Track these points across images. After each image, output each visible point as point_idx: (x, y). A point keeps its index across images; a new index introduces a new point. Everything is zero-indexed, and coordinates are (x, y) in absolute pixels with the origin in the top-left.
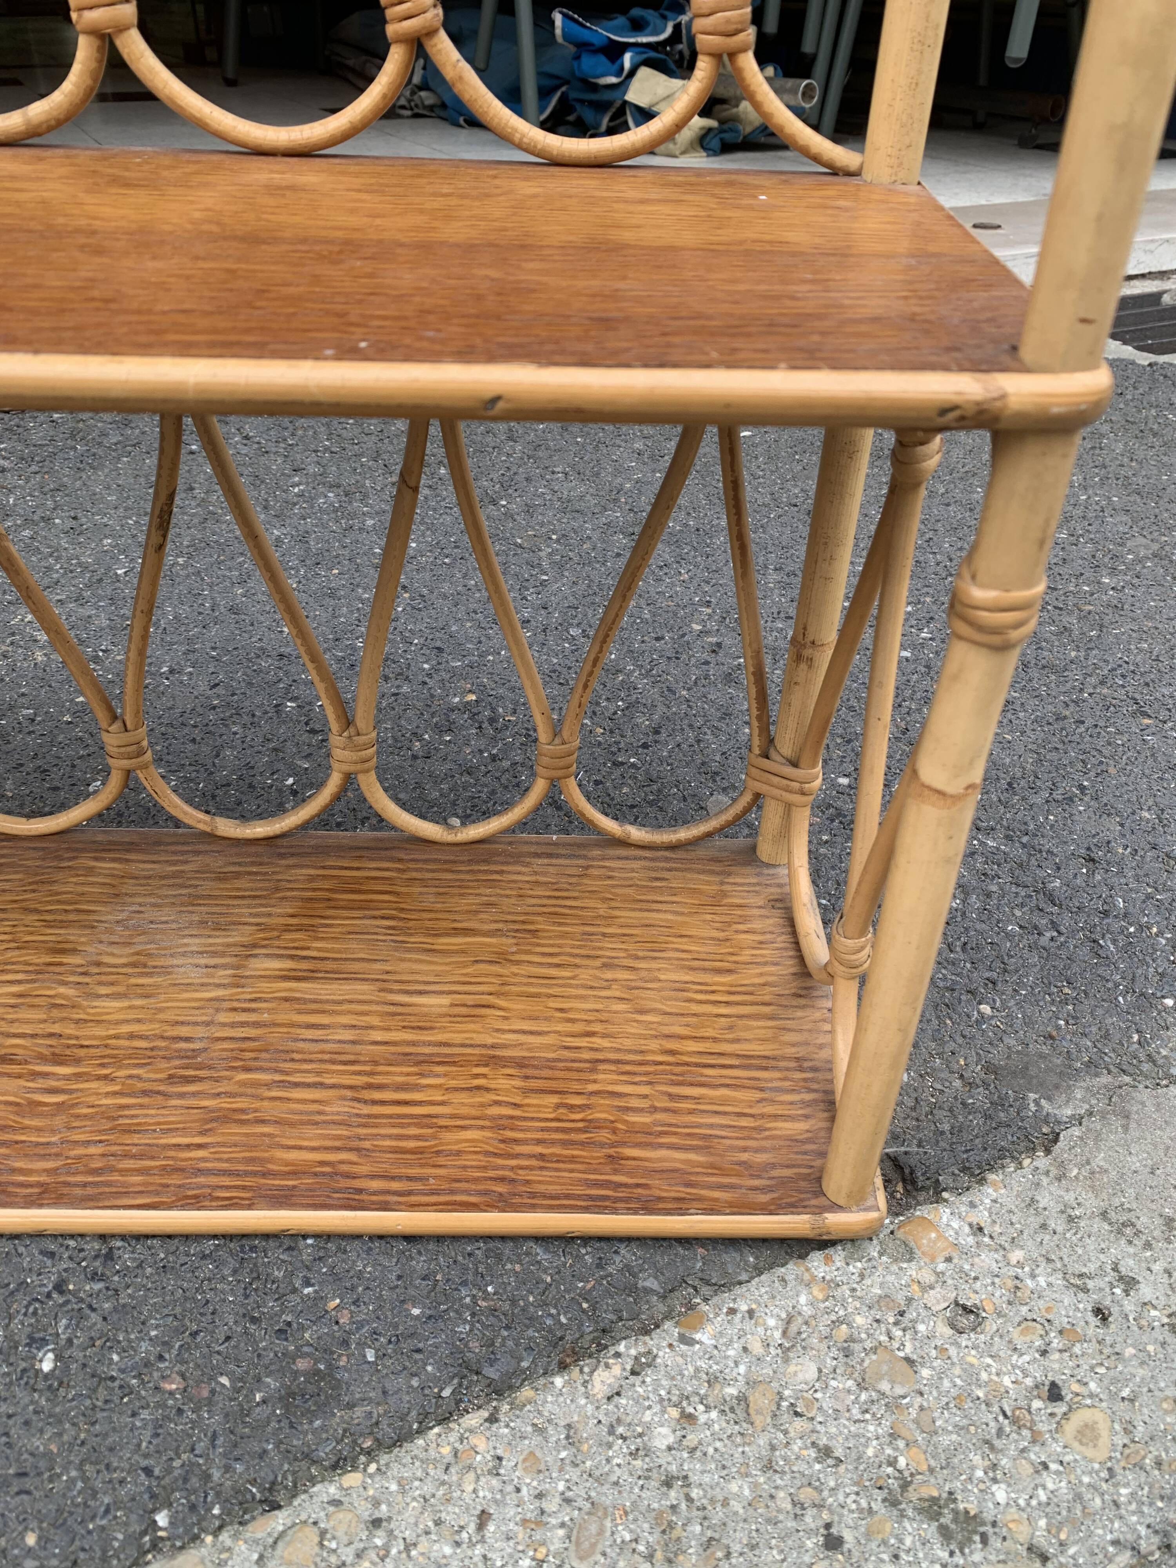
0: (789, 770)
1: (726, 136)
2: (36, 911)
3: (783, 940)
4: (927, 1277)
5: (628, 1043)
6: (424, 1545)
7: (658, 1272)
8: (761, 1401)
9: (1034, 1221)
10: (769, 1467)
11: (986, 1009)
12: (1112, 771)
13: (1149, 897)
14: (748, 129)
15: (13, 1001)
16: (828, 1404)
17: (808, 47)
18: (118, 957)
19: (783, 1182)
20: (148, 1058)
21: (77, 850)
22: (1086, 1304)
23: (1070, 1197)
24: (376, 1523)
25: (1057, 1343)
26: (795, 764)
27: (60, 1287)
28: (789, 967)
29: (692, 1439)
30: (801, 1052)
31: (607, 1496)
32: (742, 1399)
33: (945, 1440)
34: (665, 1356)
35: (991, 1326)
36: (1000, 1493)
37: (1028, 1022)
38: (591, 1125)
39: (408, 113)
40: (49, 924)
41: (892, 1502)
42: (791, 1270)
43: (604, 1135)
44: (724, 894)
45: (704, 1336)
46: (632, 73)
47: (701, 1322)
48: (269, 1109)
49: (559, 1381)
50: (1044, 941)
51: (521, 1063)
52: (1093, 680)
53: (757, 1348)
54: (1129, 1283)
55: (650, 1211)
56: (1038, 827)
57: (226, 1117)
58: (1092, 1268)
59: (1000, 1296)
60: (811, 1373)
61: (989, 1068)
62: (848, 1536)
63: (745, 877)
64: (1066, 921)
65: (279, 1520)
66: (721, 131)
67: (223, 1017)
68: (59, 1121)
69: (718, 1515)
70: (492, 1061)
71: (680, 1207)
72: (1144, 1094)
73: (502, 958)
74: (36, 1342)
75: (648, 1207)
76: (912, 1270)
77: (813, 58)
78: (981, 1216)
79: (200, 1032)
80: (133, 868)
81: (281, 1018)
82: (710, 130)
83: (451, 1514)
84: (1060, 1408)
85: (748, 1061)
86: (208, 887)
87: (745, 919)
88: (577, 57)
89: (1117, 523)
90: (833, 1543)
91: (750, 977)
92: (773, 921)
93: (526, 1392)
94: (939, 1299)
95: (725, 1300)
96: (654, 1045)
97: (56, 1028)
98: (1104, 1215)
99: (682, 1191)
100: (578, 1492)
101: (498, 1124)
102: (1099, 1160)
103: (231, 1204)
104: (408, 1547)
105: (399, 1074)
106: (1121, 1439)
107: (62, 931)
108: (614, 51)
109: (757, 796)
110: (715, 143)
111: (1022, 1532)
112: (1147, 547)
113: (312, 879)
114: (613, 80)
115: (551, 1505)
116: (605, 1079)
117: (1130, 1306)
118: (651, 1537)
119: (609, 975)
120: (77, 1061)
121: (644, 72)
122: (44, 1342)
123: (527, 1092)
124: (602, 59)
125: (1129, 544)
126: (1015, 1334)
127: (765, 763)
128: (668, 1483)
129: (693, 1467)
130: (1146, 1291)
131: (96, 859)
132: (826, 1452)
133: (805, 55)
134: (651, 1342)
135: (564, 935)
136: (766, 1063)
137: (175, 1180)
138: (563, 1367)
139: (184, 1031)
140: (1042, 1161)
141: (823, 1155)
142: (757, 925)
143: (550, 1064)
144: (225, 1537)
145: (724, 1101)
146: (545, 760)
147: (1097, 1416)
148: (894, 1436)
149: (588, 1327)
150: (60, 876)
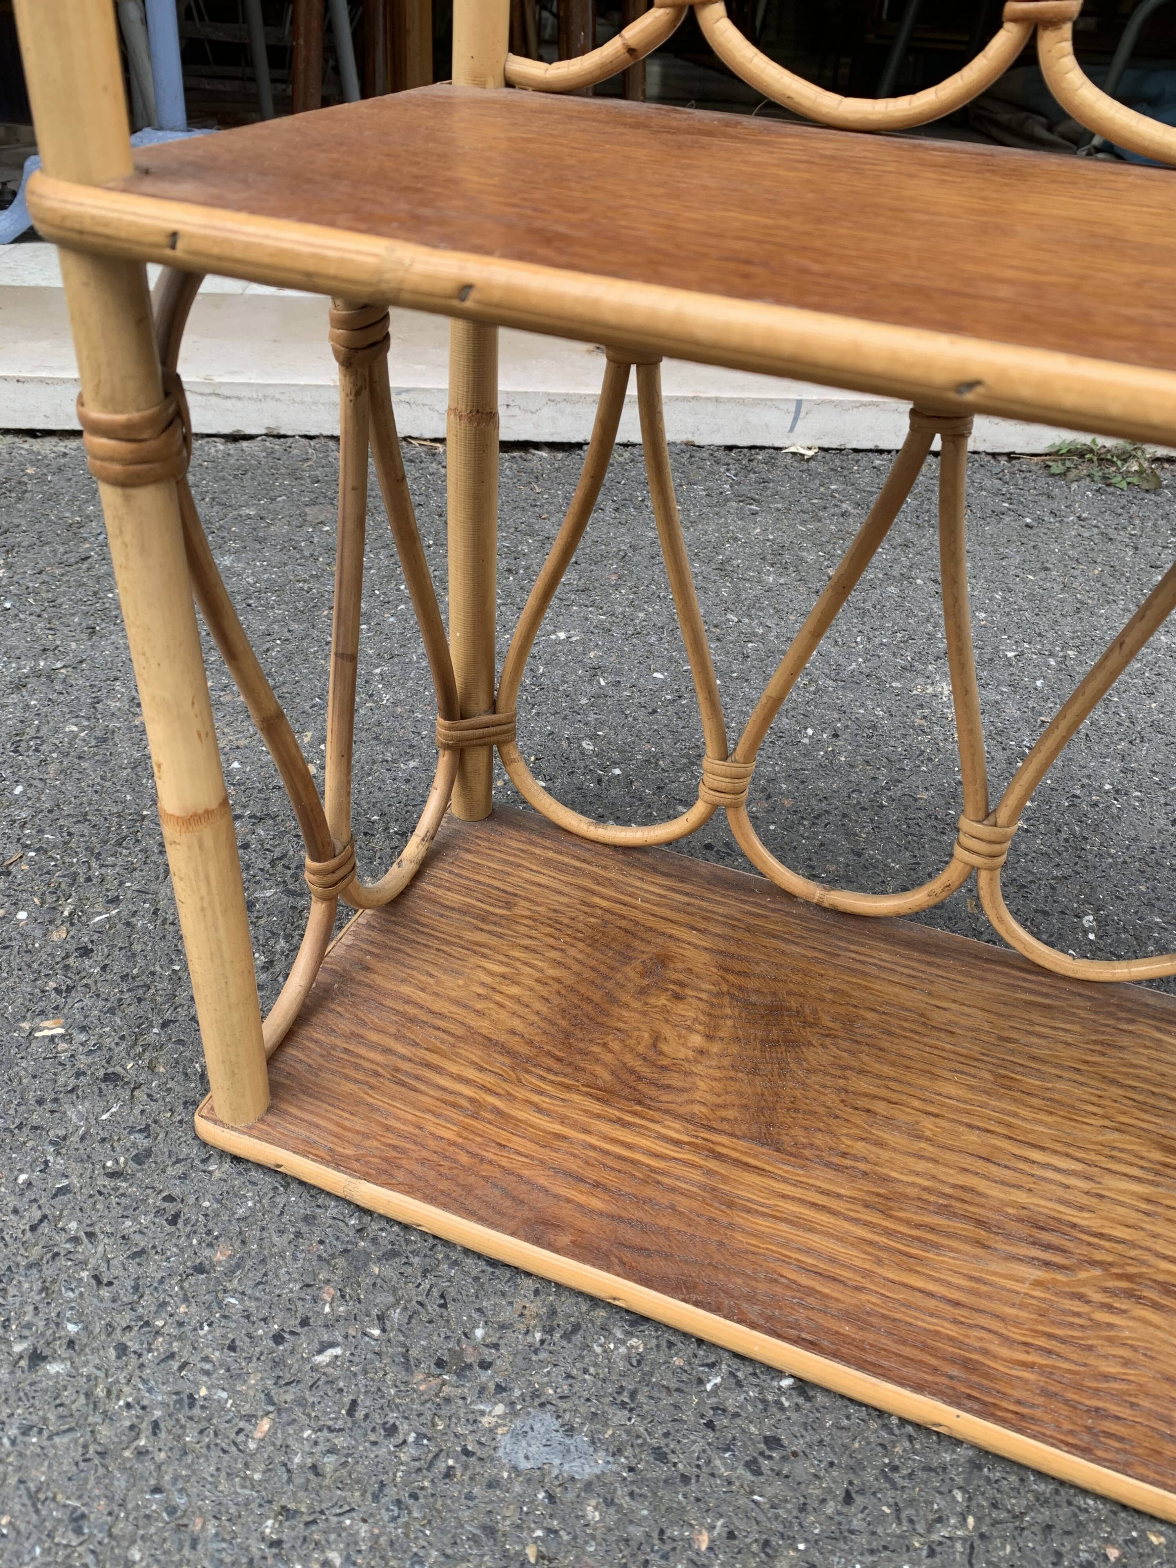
2: (1114, 1082)
15: (1144, 1206)
21: (1129, 1010)
40: (1142, 1106)
107: (1159, 1121)
131: (1159, 1030)
150: (1125, 1041)
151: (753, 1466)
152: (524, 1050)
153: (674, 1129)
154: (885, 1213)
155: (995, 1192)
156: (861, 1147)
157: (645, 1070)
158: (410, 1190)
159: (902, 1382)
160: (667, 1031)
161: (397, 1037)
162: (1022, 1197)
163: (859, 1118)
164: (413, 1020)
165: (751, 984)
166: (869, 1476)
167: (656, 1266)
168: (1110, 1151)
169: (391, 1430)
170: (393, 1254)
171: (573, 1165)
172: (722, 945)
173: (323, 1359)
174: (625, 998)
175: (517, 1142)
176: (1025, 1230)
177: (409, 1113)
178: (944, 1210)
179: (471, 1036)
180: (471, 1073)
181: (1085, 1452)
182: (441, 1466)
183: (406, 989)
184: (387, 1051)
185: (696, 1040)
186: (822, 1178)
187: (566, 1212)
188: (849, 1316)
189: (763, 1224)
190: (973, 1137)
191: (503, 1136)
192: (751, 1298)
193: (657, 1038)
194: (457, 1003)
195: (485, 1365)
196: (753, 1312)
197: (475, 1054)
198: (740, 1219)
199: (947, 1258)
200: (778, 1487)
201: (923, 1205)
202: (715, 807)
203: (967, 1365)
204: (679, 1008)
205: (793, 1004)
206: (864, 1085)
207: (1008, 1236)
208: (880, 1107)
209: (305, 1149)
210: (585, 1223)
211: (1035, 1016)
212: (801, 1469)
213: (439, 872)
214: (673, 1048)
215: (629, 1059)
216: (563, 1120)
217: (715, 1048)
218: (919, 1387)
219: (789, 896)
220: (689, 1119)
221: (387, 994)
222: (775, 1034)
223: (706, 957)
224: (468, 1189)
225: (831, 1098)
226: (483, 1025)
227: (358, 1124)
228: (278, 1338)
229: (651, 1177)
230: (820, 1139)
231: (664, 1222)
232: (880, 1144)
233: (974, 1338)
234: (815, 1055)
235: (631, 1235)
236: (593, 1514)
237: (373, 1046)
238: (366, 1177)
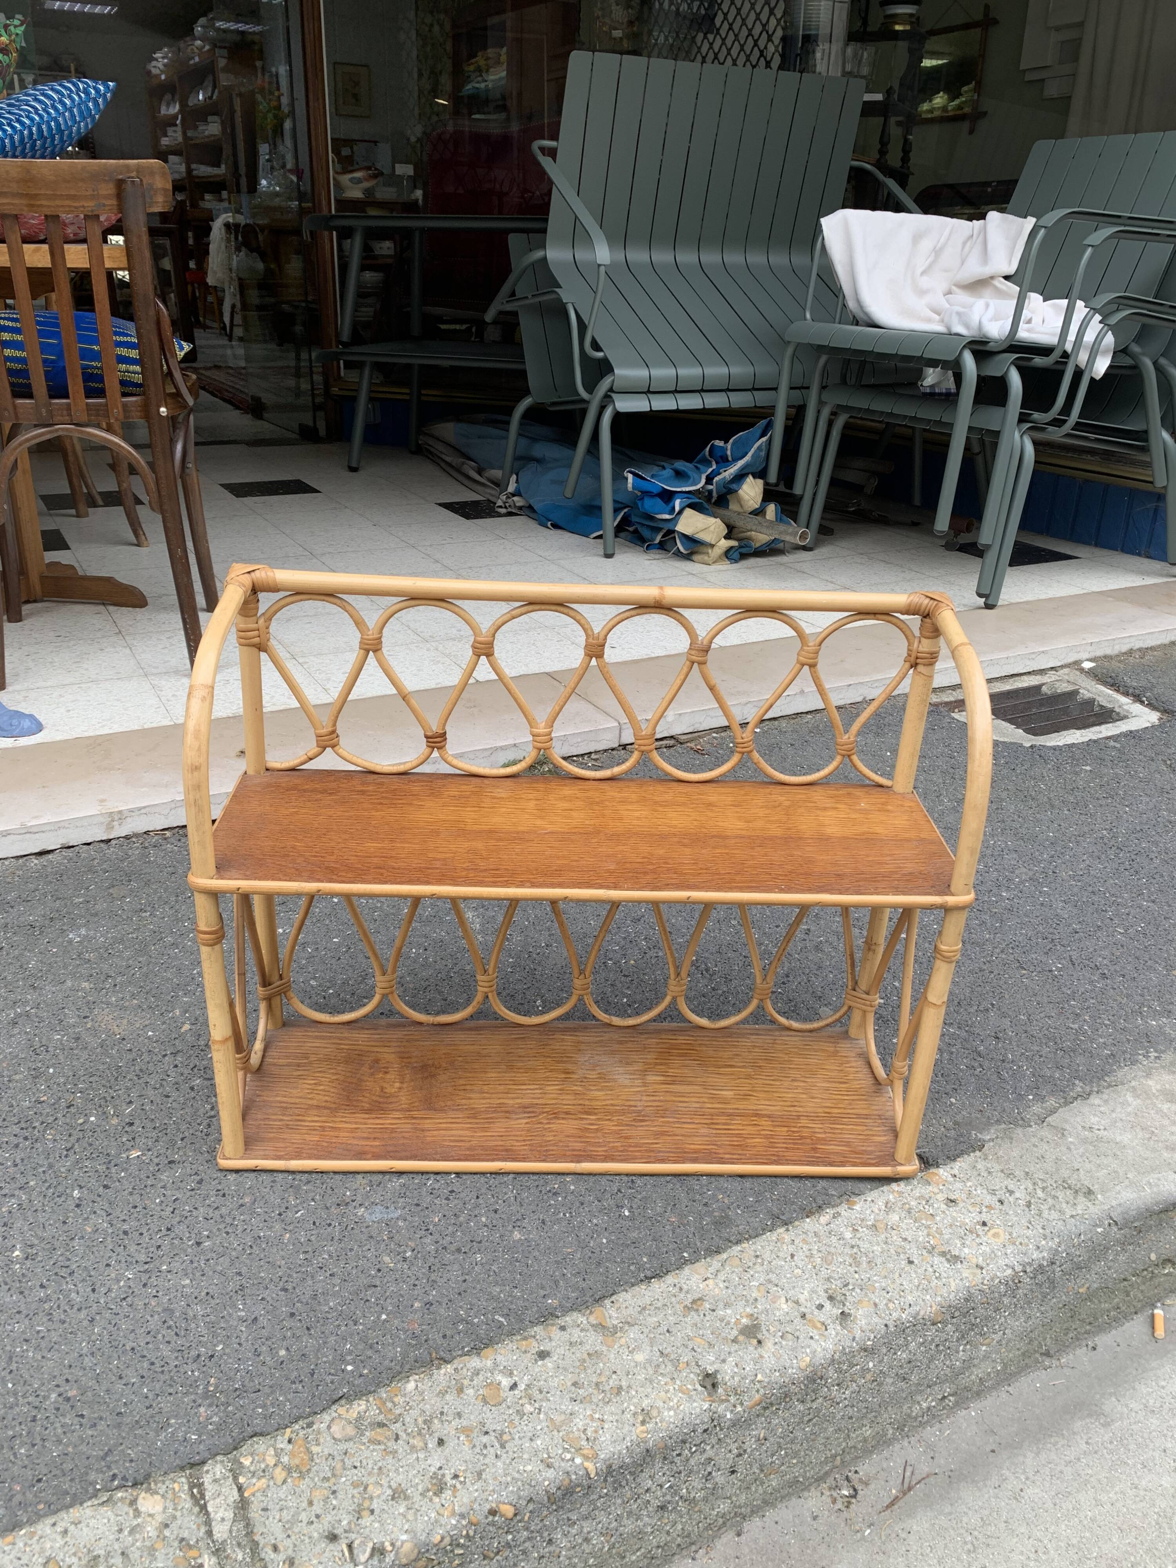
0: (865, 996)
1: (744, 550)
2: (549, 1056)
3: (866, 1070)
4: (936, 1190)
5: (809, 1109)
6: (774, 1262)
7: (836, 1189)
8: (881, 1226)
9: (975, 1173)
10: (886, 1243)
11: (953, 1100)
12: (1007, 996)
13: (1023, 1054)
14: (758, 545)
15: (559, 1092)
16: (904, 1227)
17: (797, 490)
18: (593, 1075)
19: (879, 1157)
20: (623, 1113)
22: (995, 1199)
23: (989, 1165)
24: (757, 1256)
25: (985, 1210)
26: (868, 994)
27: (619, 1190)
28: (871, 1081)
29: (858, 1236)
30: (880, 1113)
31: (833, 1250)
32: (874, 1226)
33: (946, 1237)
34: (843, 1213)
35: (961, 1205)
36: (966, 1250)
37: (971, 1105)
38: (802, 1138)
39: (503, 511)
40: (558, 1062)
41: (929, 1252)
42: (885, 1188)
43: (808, 1141)
44: (838, 1052)
45: (857, 1207)
46: (680, 512)
47: (855, 1203)
48: (678, 1131)
49: (808, 1220)
50: (977, 1072)
51: (769, 1116)
52: (998, 950)
53: (877, 1211)
54: (1011, 1192)
55: (832, 1166)
56: (973, 1023)
57: (663, 1133)
58: (997, 1187)
59: (964, 1196)
60: (897, 1218)
61: (956, 1123)
62: (916, 1261)
63: (844, 1045)
64: (986, 1064)
65: (724, 1256)
66: (740, 547)
67: (644, 1098)
68: (599, 1134)
69: (871, 1255)
70: (757, 1115)
71: (842, 1164)
72: (1019, 1131)
73: (749, 1077)
74: (620, 1207)
75: (831, 1164)
76: (930, 1188)
77: (801, 497)
78: (956, 1172)
79: (639, 1104)
80: (581, 1039)
81: (668, 1098)
82: (732, 548)
83: (781, 1254)
84: (986, 1228)
85: (859, 1116)
86: (616, 1047)
87: (848, 1062)
88: (642, 499)
89: (1010, 859)
90: (911, 1262)
91: (855, 1085)
92: (860, 1063)
93: (797, 1223)
94: (941, 1197)
95: (863, 1197)
96: (820, 1110)
97: (581, 1102)
98: (1002, 1171)
99: (843, 1159)
100: (823, 1249)
101: (766, 1137)
102: (1001, 1153)
103: (676, 1162)
104: (770, 1262)
105: (722, 1119)
106: (1008, 1237)
107: (564, 1065)
108: (667, 497)
109: (850, 1007)
110: (736, 555)
111: (974, 1261)
112: (1026, 874)
113: (658, 1043)
114: (667, 517)
115: (815, 1252)
116: (804, 1122)
117: (1011, 1199)
118: (849, 1260)
119: (796, 1084)
120: (595, 1114)
121: (688, 512)
122: (622, 1207)
123: (775, 1126)
124: (659, 501)
125: (1017, 872)
126: (970, 1208)
127: (854, 993)
128: (853, 1247)
129: (860, 1243)
130: (1017, 1195)
132: (906, 1239)
133: (795, 495)
134: (839, 1209)
135: (773, 1068)
136: (867, 1117)
137: (652, 1154)
138: (808, 1217)
139: (632, 1103)
140: (978, 1153)
141: (894, 1148)
142: (854, 1064)
143: (781, 1117)
144: (708, 1259)
145: (852, 1129)
146: (758, 991)
147: (1000, 1231)
148: (928, 1235)
149: (814, 1205)
150: (551, 1042)
151: (447, 1199)
152: (333, 1106)
153: (397, 1114)
154: (475, 1118)
155: (511, 1102)
156: (464, 1101)
157: (381, 1100)
158: (310, 1158)
159: (488, 1160)
160: (385, 1085)
161: (284, 1115)
162: (519, 1101)
163: (462, 1093)
164: (286, 1108)
165: (413, 1060)
166: (483, 1191)
167: (404, 1154)
168: (547, 1079)
169: (330, 1225)
170: (309, 1182)
171: (365, 1135)
172: (398, 1049)
173: (299, 1214)
174: (365, 1078)
175: (342, 1134)
176: (521, 1110)
177: (298, 1137)
178: (494, 1112)
179: (311, 1107)
180: (316, 1119)
181: (544, 1161)
182: (349, 1228)
183: (278, 1099)
184: (281, 1120)
185: (397, 1085)
186: (451, 1114)
187: (367, 1148)
188: (468, 1149)
189: (435, 1133)
190: (502, 1087)
191: (336, 1134)
192: (436, 1154)
193: (382, 1088)
194: (301, 1098)
195: (353, 1201)
196: (438, 1157)
197: (315, 1112)
198: (427, 1134)
199: (498, 1125)
200: (456, 1201)
201: (487, 1112)
202: (384, 996)
203: (507, 1150)
204: (388, 1076)
205: (430, 1062)
206: (461, 1082)
207: (516, 1113)
208: (468, 1087)
209: (266, 1158)
210: (375, 1150)
211: (519, 1042)
212: (462, 1195)
213: (272, 1053)
214: (389, 1090)
215: (374, 1098)
216: (356, 1123)
217: (405, 1085)
218: (493, 1160)
219: (420, 1024)
220: (401, 1110)
221: (272, 1102)
222: (426, 1075)
223: (393, 1056)
224: (330, 1152)
225: (450, 1089)
226: (315, 1102)
227: (282, 1145)
228: (280, 1214)
229: (393, 1131)
230: (449, 1103)
231: (401, 1142)
232: (470, 1098)
233: (508, 1143)
234: (442, 1077)
235: (391, 1149)
236: (401, 1223)
237: (275, 1120)
238: (292, 1159)
